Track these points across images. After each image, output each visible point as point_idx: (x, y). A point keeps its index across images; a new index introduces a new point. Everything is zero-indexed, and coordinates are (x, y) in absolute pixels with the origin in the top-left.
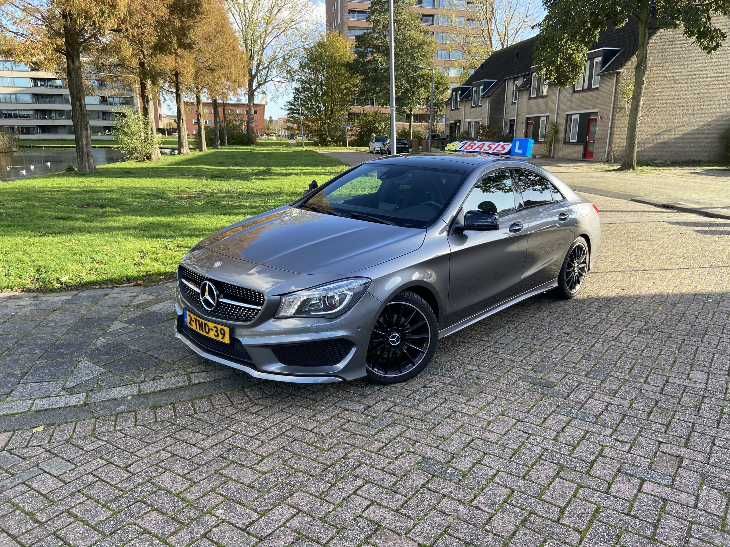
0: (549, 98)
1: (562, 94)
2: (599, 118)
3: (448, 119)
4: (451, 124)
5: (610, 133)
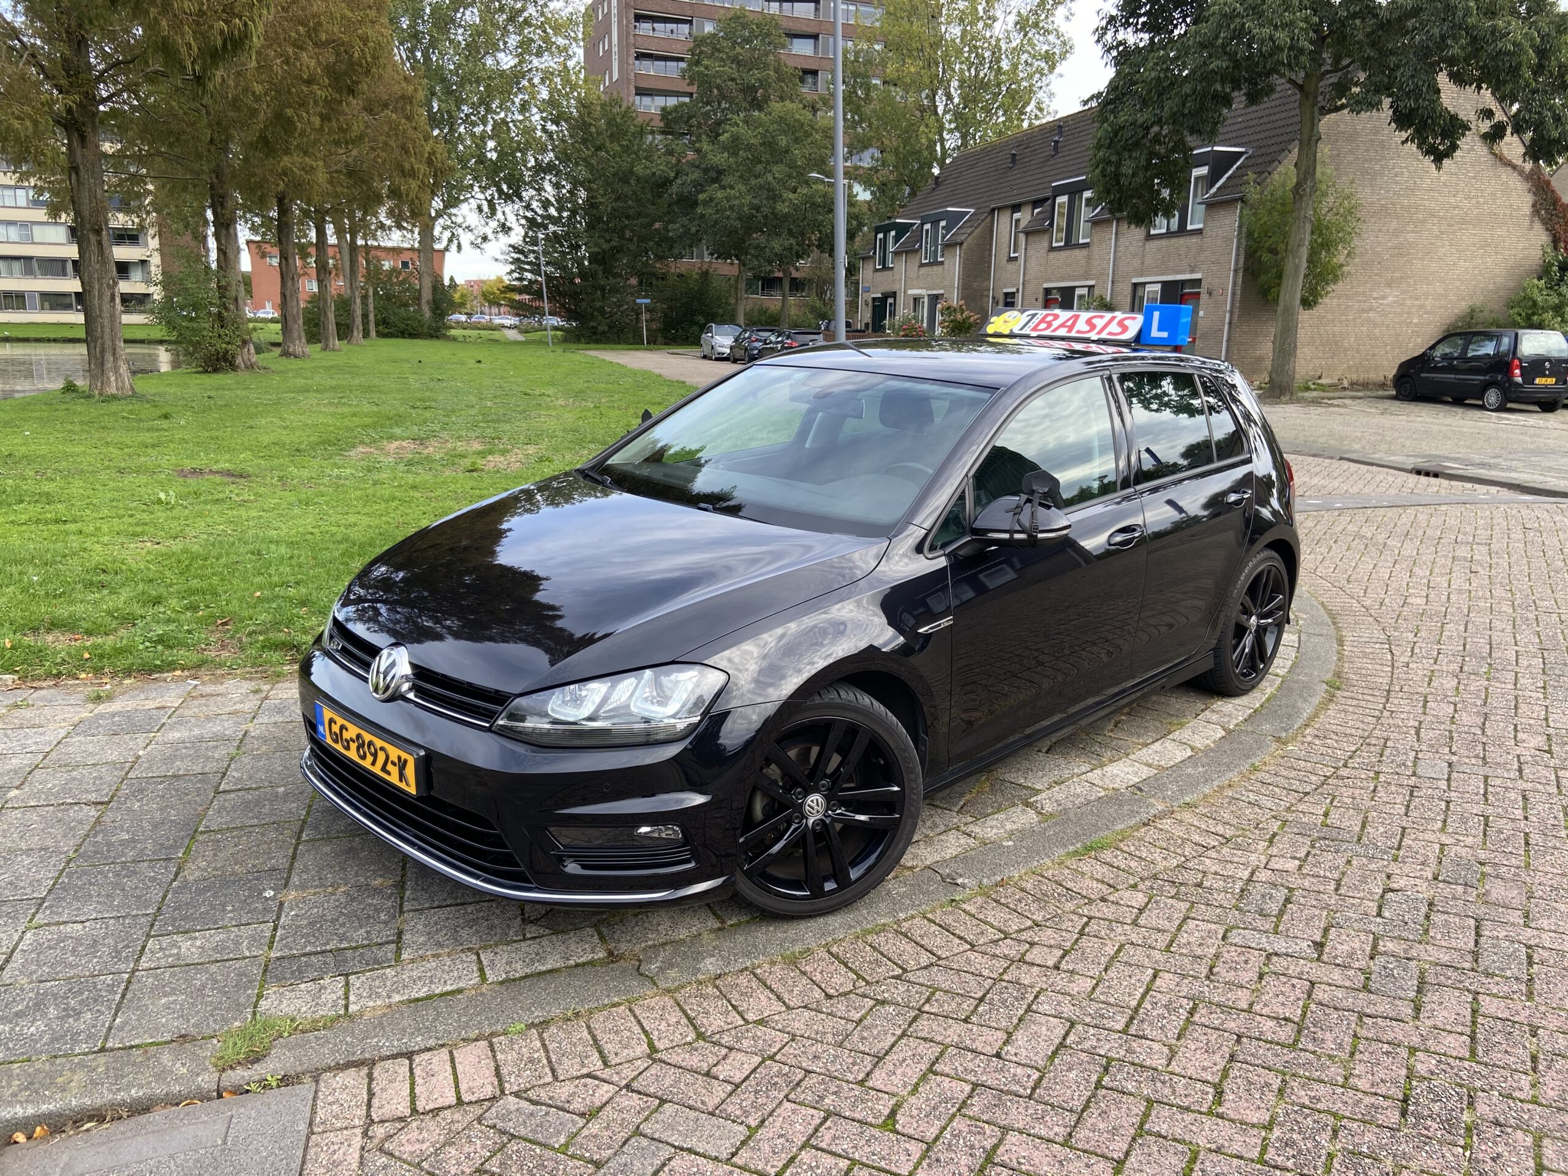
0: (1095, 248)
1: (1123, 241)
2: (1203, 290)
3: (867, 290)
4: (874, 299)
5: (1230, 323)
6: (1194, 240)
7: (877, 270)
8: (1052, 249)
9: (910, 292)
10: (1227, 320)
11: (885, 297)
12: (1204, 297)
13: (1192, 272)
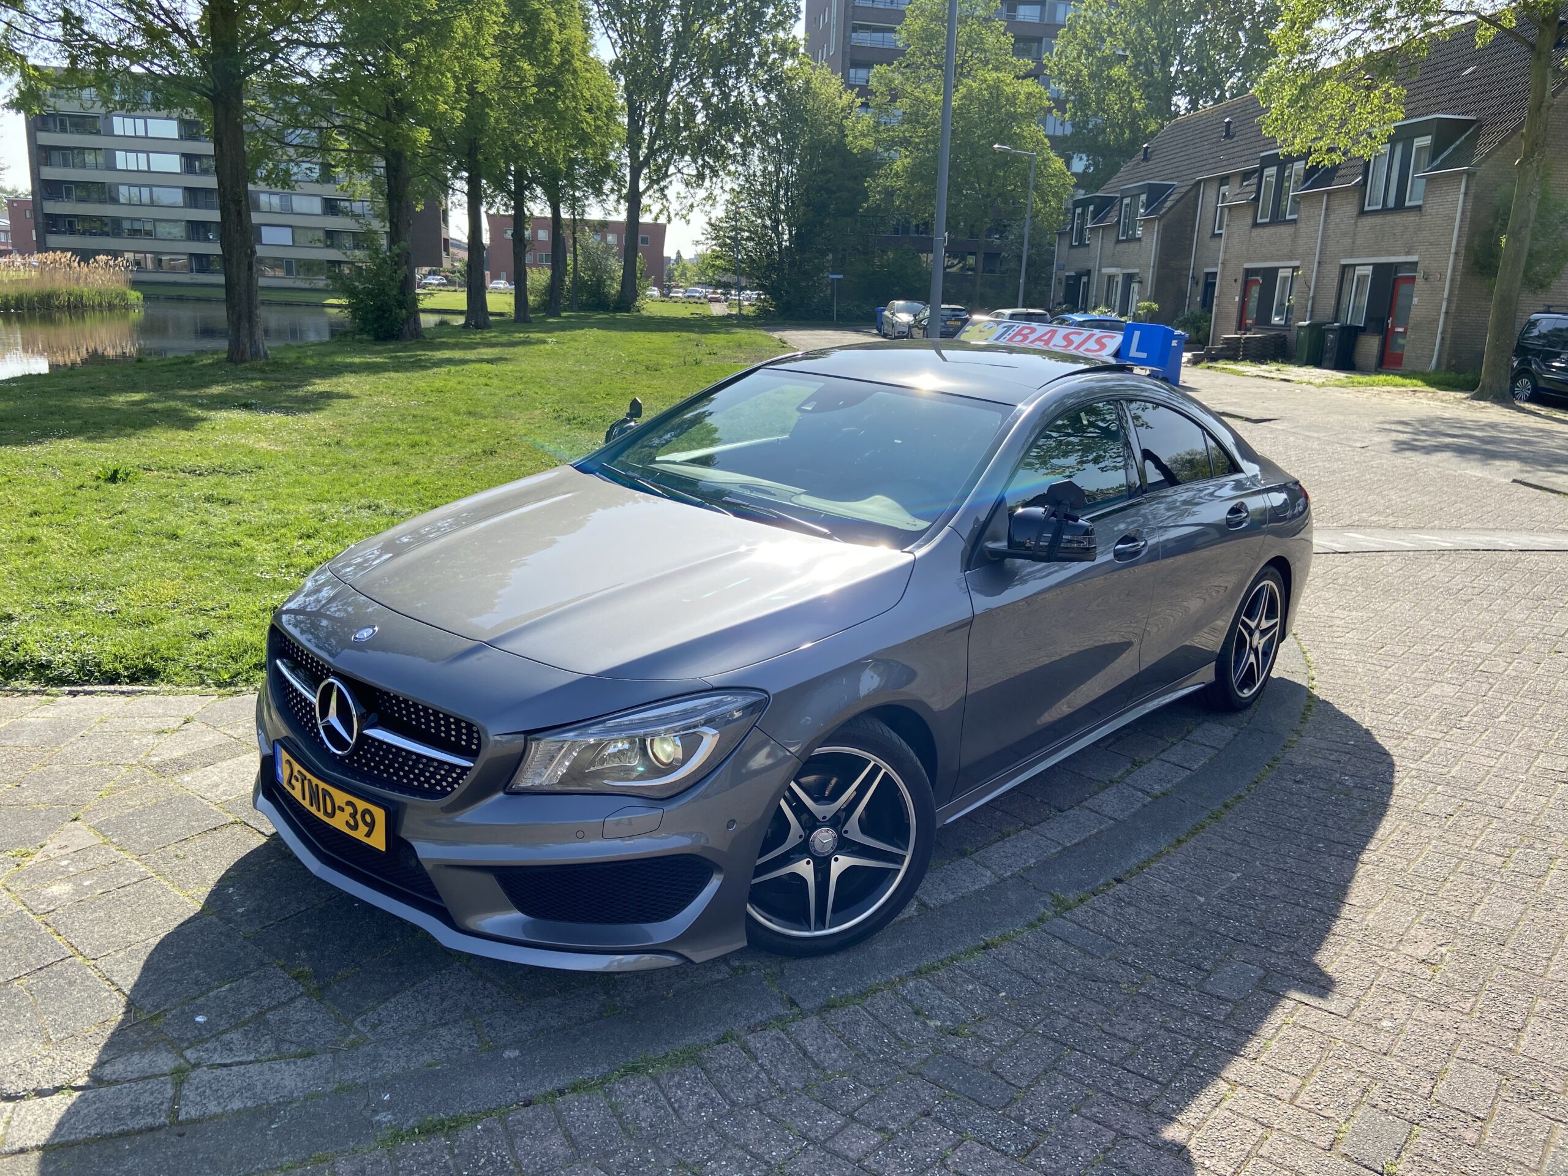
0: (1302, 225)
1: (1333, 215)
2: (1419, 275)
3: (1062, 268)
4: (1068, 277)
5: (1447, 313)
6: (1411, 219)
7: (1072, 247)
8: (1255, 225)
9: (1105, 270)
10: (1443, 309)
11: (1078, 276)
12: (1419, 281)
13: (1408, 253)
